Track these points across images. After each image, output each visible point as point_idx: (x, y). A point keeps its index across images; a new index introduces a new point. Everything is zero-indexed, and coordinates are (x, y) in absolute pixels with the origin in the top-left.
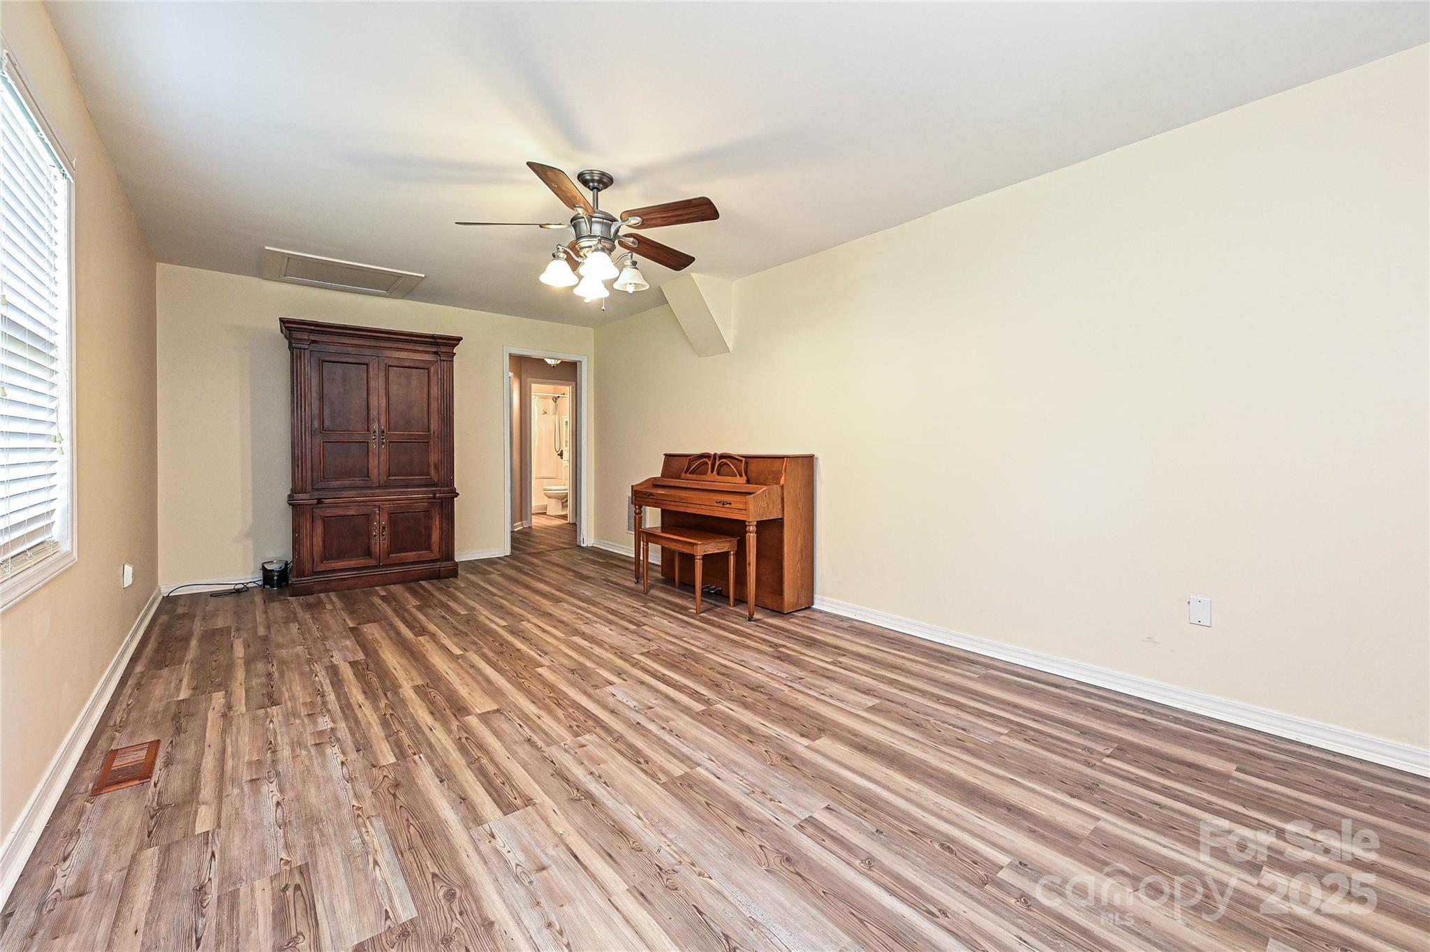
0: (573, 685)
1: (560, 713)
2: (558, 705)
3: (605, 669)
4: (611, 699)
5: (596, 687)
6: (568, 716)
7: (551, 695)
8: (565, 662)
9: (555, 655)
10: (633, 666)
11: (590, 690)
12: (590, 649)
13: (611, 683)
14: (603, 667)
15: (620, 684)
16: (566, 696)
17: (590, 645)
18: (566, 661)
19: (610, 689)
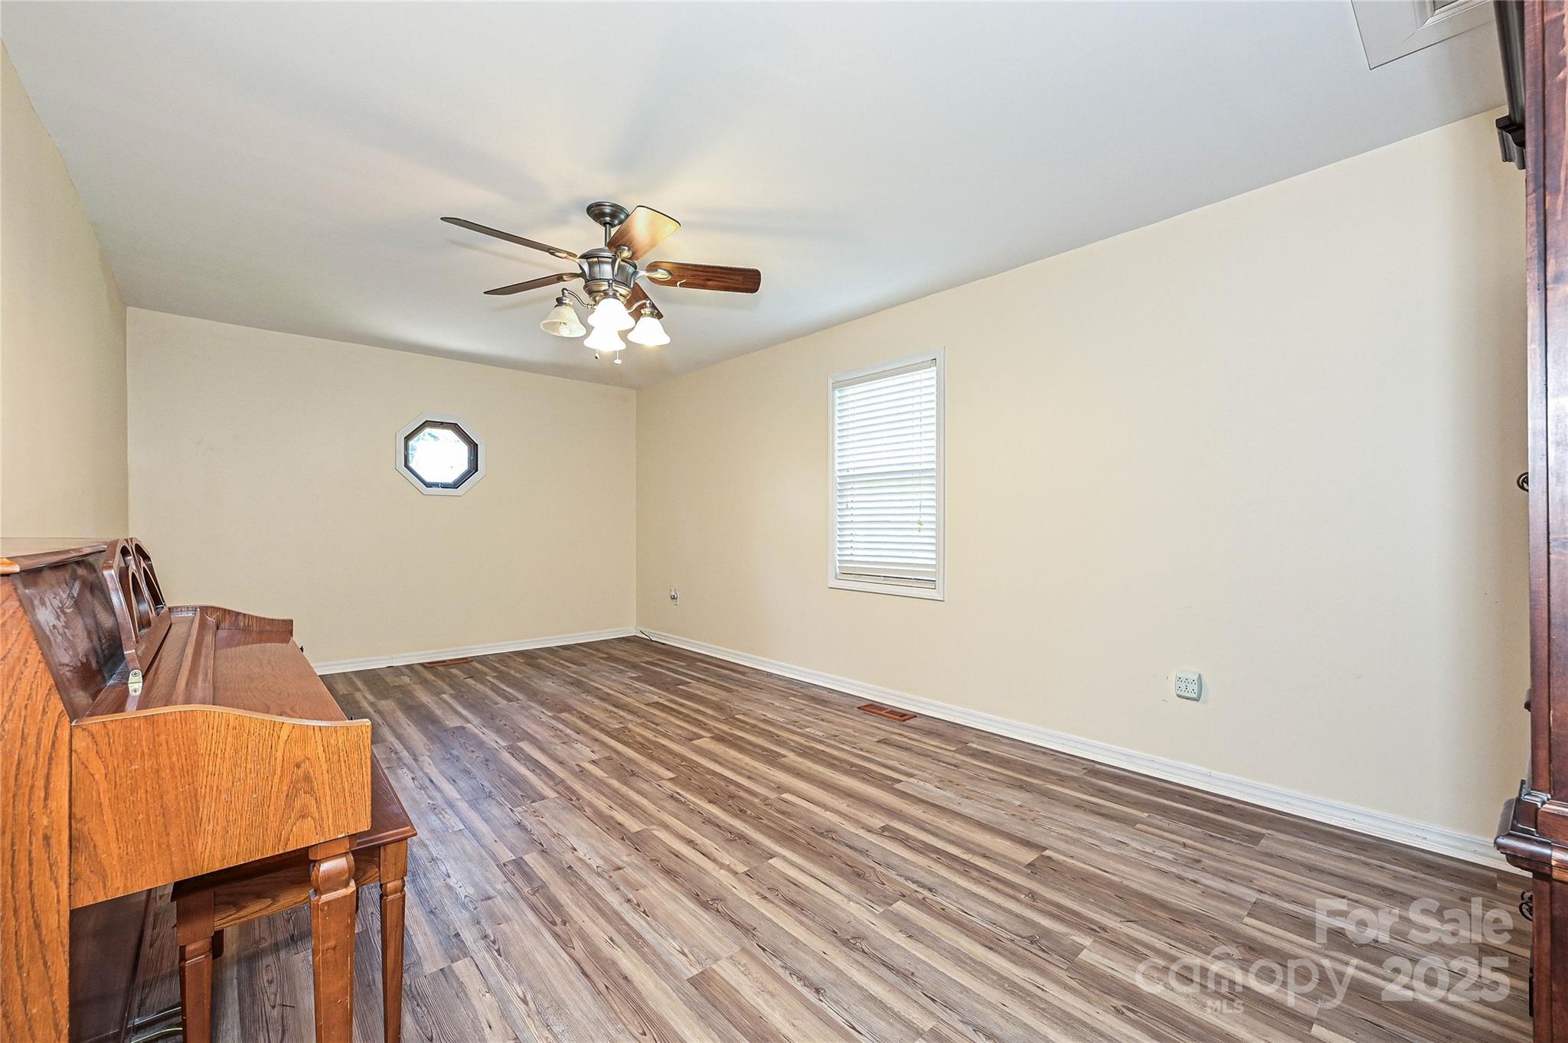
0: (631, 760)
1: (639, 739)
2: (642, 744)
3: (596, 778)
4: (596, 748)
5: (609, 759)
6: (632, 737)
7: (650, 751)
8: (645, 786)
9: (659, 794)
10: (562, 781)
11: (614, 756)
12: (613, 805)
13: (593, 762)
14: (598, 779)
15: (584, 761)
16: (636, 750)
17: (614, 814)
18: (643, 786)
19: (595, 757)
